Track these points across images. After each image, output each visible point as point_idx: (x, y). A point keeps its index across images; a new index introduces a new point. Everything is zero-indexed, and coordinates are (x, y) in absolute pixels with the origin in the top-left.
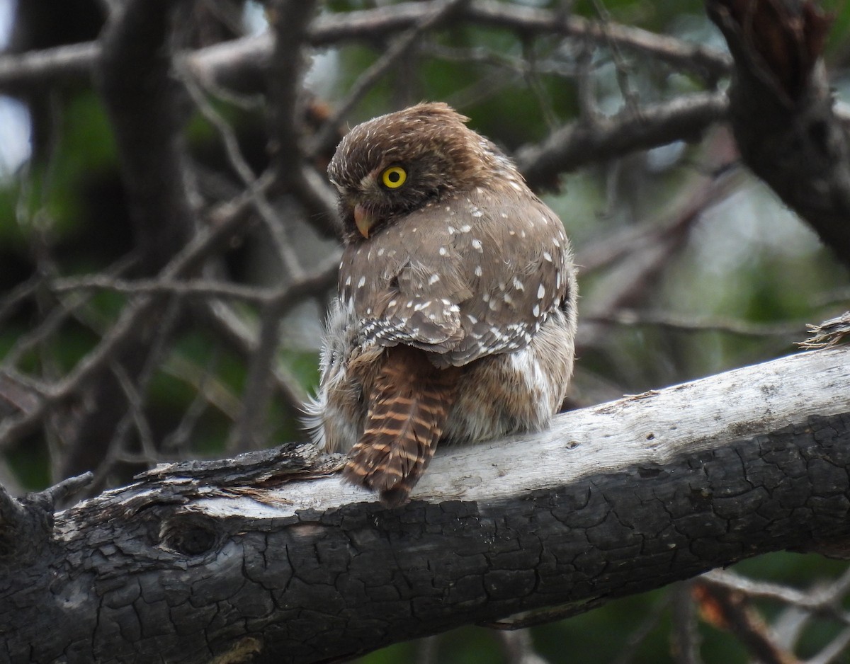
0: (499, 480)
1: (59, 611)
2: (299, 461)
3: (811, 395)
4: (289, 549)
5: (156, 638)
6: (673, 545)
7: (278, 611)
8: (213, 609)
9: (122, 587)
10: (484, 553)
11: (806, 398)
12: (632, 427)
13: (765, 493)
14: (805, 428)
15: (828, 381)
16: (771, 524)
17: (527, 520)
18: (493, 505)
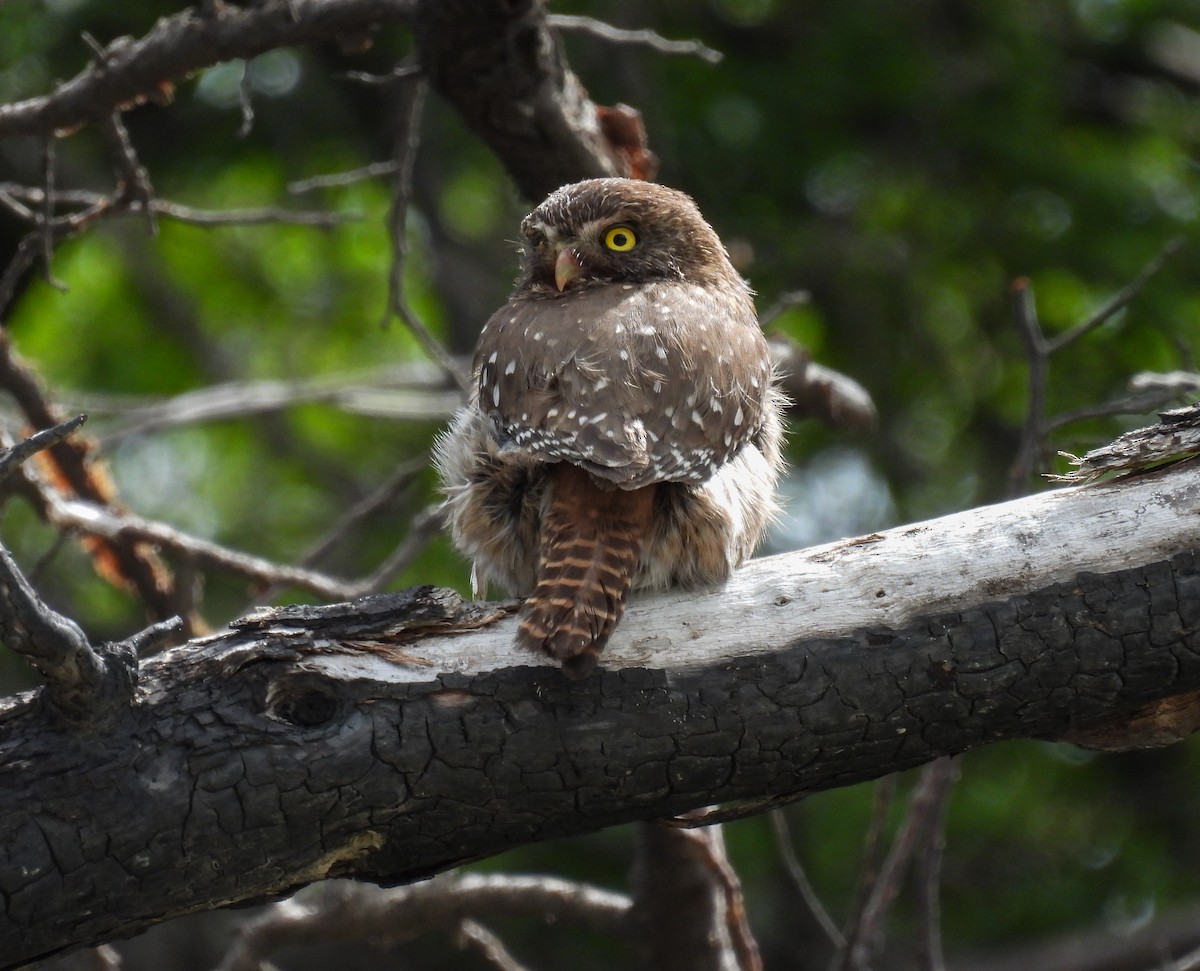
0: (692, 643)
1: (145, 795)
2: (437, 610)
3: (1080, 547)
4: (429, 722)
5: (261, 830)
6: (903, 730)
7: (411, 800)
8: (333, 796)
9: (220, 766)
10: (671, 735)
11: (1074, 550)
12: (857, 580)
13: (1021, 668)
14: (1074, 588)
15: (1099, 529)
16: (1024, 706)
17: (727, 695)
18: (686, 675)
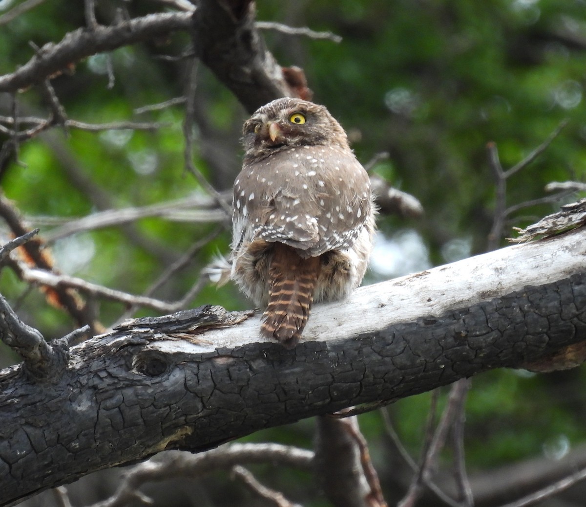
0: (338, 327)
1: (75, 413)
2: (214, 317)
3: (525, 273)
4: (212, 372)
5: (132, 428)
6: (443, 366)
7: (205, 410)
8: (167, 409)
9: (111, 397)
10: (330, 373)
11: (522, 275)
12: (417, 294)
13: (499, 333)
14: (523, 293)
15: (534, 264)
16: (501, 352)
17: (357, 352)
18: (336, 344)
